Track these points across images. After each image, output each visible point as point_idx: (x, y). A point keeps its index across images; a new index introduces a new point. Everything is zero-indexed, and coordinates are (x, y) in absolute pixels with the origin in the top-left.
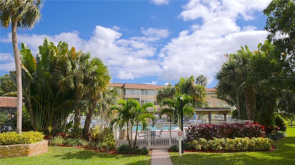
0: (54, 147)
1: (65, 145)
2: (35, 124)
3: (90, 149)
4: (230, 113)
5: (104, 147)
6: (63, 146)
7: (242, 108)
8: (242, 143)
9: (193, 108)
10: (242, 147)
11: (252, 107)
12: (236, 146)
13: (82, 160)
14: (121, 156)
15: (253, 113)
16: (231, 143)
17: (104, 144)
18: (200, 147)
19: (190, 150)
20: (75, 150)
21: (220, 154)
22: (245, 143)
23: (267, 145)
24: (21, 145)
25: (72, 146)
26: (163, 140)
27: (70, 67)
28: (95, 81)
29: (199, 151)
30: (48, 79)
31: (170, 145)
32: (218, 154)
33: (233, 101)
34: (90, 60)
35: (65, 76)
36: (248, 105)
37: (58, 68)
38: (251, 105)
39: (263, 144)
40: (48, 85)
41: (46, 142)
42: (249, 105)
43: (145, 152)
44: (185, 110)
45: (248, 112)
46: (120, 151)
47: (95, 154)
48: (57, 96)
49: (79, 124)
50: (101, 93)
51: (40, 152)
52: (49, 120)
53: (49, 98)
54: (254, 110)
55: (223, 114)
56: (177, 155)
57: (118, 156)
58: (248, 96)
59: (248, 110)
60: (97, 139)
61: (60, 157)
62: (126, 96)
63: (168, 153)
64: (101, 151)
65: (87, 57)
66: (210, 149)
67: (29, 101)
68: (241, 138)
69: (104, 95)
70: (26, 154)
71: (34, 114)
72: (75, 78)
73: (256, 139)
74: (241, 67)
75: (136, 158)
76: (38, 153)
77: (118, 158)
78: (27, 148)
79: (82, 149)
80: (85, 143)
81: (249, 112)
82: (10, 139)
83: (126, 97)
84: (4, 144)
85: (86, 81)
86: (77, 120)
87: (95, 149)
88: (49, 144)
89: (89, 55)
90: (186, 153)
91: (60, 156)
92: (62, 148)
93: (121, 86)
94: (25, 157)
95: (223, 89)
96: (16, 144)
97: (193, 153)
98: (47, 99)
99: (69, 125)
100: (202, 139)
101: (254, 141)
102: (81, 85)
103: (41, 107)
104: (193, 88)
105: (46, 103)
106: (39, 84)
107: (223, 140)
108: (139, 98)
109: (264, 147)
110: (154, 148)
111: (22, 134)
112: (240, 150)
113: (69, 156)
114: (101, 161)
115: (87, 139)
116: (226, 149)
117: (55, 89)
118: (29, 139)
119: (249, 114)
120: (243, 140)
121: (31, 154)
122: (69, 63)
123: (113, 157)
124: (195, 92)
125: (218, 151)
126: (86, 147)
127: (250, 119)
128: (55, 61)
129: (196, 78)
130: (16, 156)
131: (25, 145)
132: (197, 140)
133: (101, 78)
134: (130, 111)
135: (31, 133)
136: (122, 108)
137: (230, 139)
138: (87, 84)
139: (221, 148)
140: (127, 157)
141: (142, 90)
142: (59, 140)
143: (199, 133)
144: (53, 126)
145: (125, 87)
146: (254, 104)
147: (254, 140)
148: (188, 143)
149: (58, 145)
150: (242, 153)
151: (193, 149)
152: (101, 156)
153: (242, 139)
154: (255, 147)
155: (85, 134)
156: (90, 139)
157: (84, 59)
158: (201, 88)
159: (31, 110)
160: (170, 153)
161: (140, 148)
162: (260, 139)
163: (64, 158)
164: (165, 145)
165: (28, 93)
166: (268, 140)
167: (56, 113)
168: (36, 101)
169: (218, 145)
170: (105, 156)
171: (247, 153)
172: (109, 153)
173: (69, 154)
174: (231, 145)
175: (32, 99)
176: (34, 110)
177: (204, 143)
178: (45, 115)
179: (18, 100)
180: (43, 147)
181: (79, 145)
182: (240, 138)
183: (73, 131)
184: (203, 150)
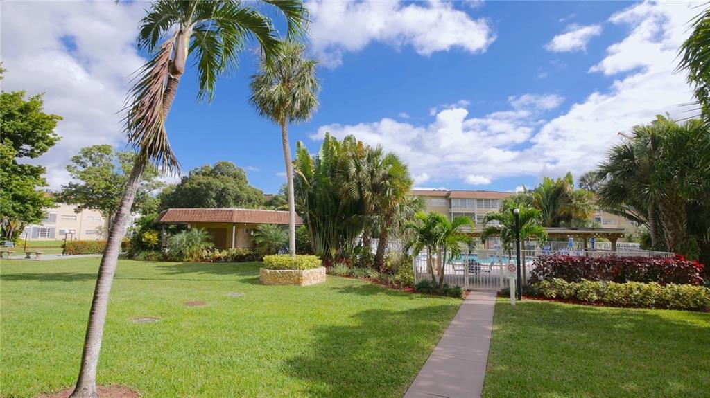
0: (335, 278)
1: (349, 275)
2: (315, 246)
3: (379, 283)
4: (623, 237)
5: (398, 282)
6: (347, 276)
7: (657, 230)
8: (641, 291)
9: (542, 228)
10: (641, 299)
11: (676, 226)
12: (627, 297)
13: (362, 297)
14: (419, 295)
15: (679, 238)
16: (617, 290)
17: (398, 277)
18: (553, 293)
19: (536, 297)
20: (359, 282)
21: (594, 307)
22: (648, 293)
23: (702, 300)
24: (293, 271)
25: (357, 277)
26: (496, 279)
27: (353, 170)
28: (387, 187)
29: (551, 298)
30: (327, 187)
31: (502, 286)
32: (588, 307)
33: (642, 218)
34: (381, 158)
35: (348, 181)
36: (667, 224)
37: (339, 172)
38: (672, 224)
39: (694, 296)
40: (328, 195)
41: (323, 269)
42: (670, 224)
43: (457, 294)
44: (526, 230)
45: (667, 236)
46: (418, 289)
47: (382, 290)
48: (340, 209)
49: (370, 248)
50: (398, 205)
51: (315, 282)
52: (332, 241)
53: (330, 212)
54: (683, 234)
55: (610, 239)
56: (508, 302)
57: (414, 295)
58: (667, 207)
59: (667, 234)
60: (390, 271)
61: (337, 290)
62: (453, 210)
63: (495, 298)
64: (393, 287)
65: (378, 154)
66: (574, 298)
67: (308, 216)
68: (640, 282)
69: (401, 206)
70: (298, 282)
71: (314, 234)
72: (359, 184)
73: (676, 287)
74: (650, 152)
75: (438, 300)
76: (314, 282)
77: (411, 299)
78: (299, 275)
79: (369, 283)
80: (374, 274)
81: (669, 237)
82: (281, 263)
83: (453, 212)
84: (275, 269)
85: (376, 189)
86: (367, 243)
87: (386, 283)
88: (328, 273)
89: (381, 150)
90: (524, 300)
91: (338, 288)
92: (344, 278)
93: (444, 195)
94: (297, 286)
95: (609, 194)
96: (288, 269)
97: (539, 302)
98: (328, 213)
99: (357, 250)
100: (558, 279)
101: (669, 291)
102: (368, 193)
103: (321, 224)
104: (567, 196)
105: (328, 220)
106: (317, 194)
107: (600, 284)
108: (474, 214)
109: (695, 302)
110: (475, 288)
111: (295, 258)
112: (636, 303)
113: (349, 290)
114: (387, 301)
115: (378, 270)
116: (606, 299)
117: (337, 200)
118: (302, 264)
119: (669, 242)
120: (645, 286)
121: (305, 283)
122: (352, 163)
123: (405, 296)
124: (572, 202)
125: (590, 302)
126: (375, 280)
127: (673, 250)
128: (336, 162)
129: (579, 178)
130: (288, 284)
131: (298, 271)
132: (548, 280)
133: (397, 182)
134: (433, 231)
135: (306, 257)
136: (423, 226)
137: (614, 284)
138: (379, 193)
139: (595, 297)
140: (426, 297)
141: (479, 200)
142: (342, 268)
143: (554, 269)
144: (337, 249)
145: (451, 197)
146: (680, 222)
147: (672, 287)
148: (533, 285)
149: (340, 275)
150: (641, 310)
151: (541, 296)
152: (389, 293)
153: (643, 284)
154: (673, 302)
155: (377, 262)
156: (382, 270)
157: (373, 156)
158: (583, 195)
159: (310, 228)
160: (499, 299)
161: (450, 287)
162: (685, 288)
163: (340, 292)
164: (496, 285)
165: (306, 205)
166: (704, 291)
167: (339, 233)
168: (314, 216)
169: (589, 292)
170: (395, 294)
171: (653, 312)
172: (402, 290)
173: (350, 287)
174: (616, 294)
175: (310, 214)
176: (314, 228)
177: (561, 288)
178: (327, 234)
179: (290, 214)
180: (319, 276)
181: (367, 276)
182: (638, 283)
183: (363, 258)
184: (559, 298)
